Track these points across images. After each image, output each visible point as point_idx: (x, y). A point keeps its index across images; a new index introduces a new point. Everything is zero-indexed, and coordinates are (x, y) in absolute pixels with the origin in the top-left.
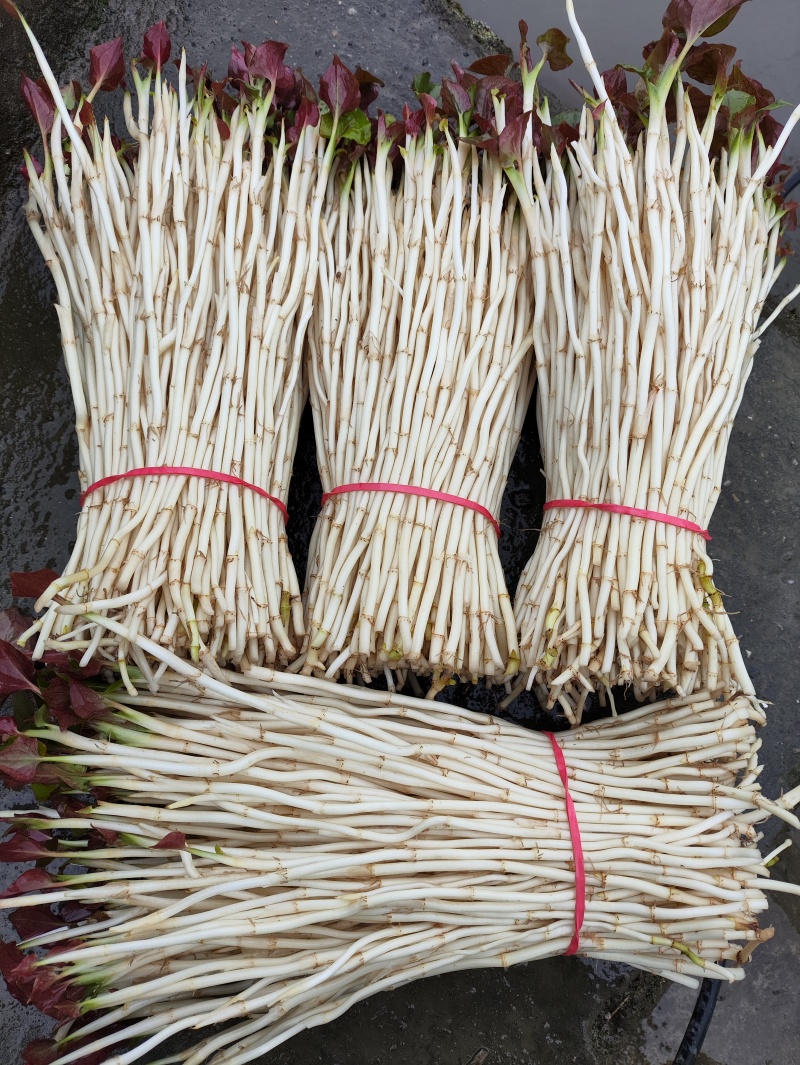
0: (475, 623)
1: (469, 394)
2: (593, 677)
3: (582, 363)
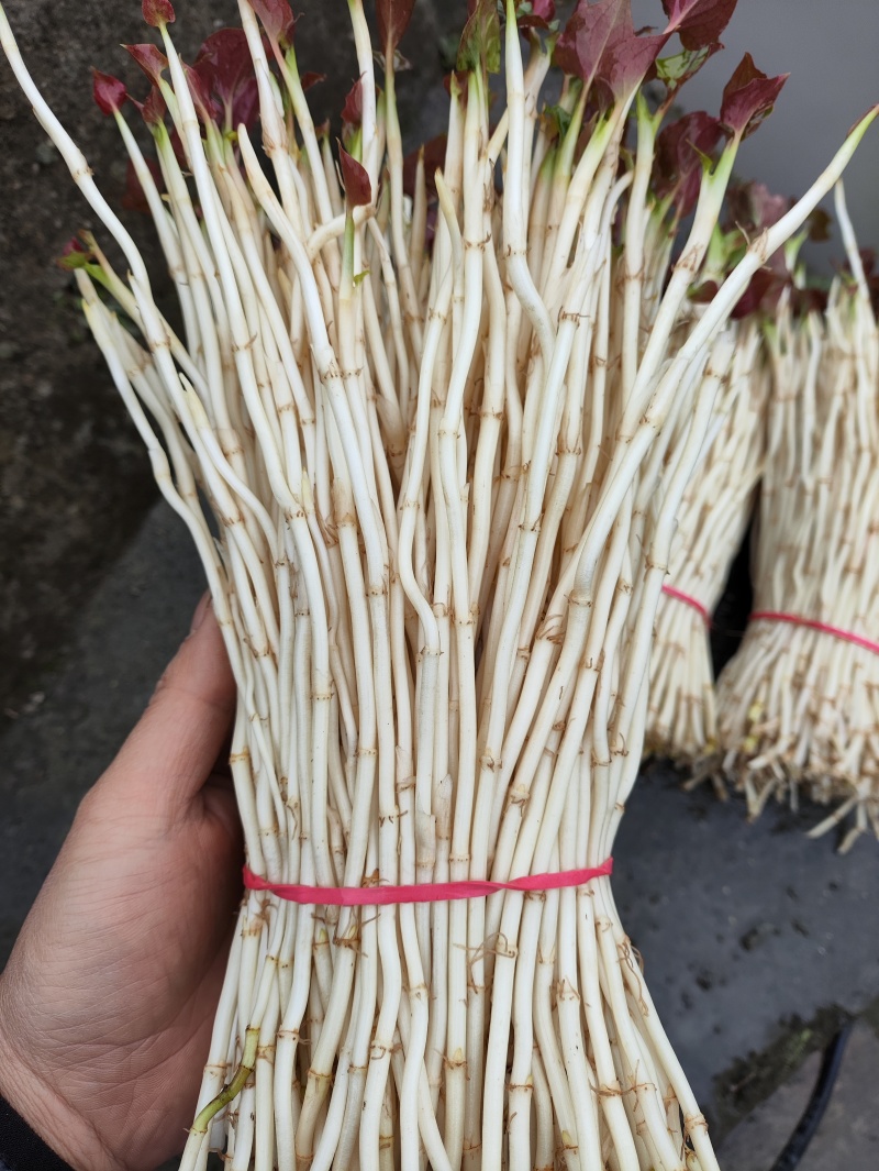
0: (683, 706)
1: (705, 510)
2: (784, 766)
3: (809, 500)
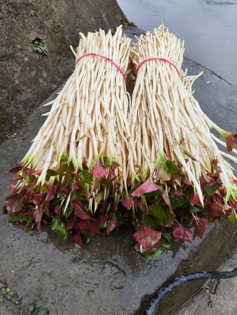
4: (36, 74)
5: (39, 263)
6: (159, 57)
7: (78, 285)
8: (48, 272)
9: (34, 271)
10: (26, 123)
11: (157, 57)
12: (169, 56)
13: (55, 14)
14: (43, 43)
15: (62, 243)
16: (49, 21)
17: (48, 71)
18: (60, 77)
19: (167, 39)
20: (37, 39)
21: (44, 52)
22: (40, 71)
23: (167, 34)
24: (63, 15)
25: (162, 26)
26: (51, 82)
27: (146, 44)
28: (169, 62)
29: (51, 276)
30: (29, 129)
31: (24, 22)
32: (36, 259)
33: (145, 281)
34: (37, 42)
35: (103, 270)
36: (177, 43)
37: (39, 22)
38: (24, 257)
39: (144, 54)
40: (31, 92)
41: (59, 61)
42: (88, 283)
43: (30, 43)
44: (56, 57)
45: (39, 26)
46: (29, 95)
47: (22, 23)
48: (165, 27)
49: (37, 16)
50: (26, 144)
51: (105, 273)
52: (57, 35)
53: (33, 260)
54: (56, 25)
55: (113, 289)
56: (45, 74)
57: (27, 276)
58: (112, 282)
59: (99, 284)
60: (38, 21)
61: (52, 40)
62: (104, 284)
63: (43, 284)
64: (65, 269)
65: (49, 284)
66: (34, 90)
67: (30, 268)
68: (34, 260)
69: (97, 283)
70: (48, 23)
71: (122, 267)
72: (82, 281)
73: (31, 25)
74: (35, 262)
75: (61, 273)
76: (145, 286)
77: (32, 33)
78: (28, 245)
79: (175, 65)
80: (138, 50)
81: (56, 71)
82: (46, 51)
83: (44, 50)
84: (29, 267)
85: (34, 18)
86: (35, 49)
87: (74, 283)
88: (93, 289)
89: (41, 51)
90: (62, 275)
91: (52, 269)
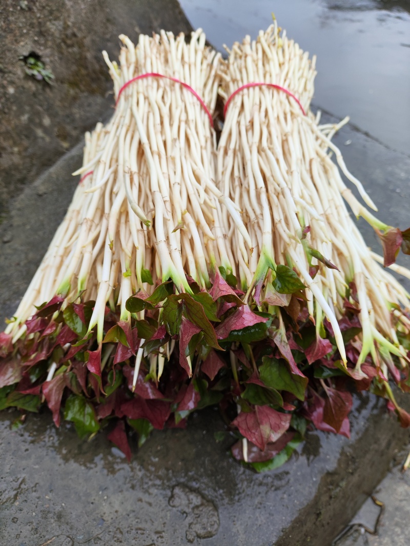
4: (31, 120)
5: (35, 491)
6: (268, 82)
7: (119, 536)
8: (56, 511)
9: (25, 510)
10: (8, 212)
11: (262, 81)
12: (285, 80)
13: (68, 10)
14: (44, 64)
15: (85, 447)
16: (56, 23)
17: (53, 116)
18: (75, 128)
19: (283, 51)
20: (33, 55)
21: (47, 79)
22: (38, 114)
23: (284, 41)
24: (83, 15)
25: (274, 27)
26: (58, 136)
27: (243, 58)
28: (285, 91)
29: (63, 520)
30: (15, 224)
31: (8, 20)
32: (29, 484)
33: (257, 519)
34: (32, 61)
35: (171, 502)
36: (301, 59)
37: (37, 24)
38: (5, 481)
39: (239, 77)
40: (19, 153)
41: (75, 98)
42: (140, 529)
43: (20, 60)
44: (68, 91)
45: (37, 30)
46: (16, 159)
47: (4, 22)
48: (281, 28)
49: (34, 12)
50: (9, 251)
51: (174, 506)
52: (70, 50)
53: (23, 486)
54: (69, 32)
55: (193, 540)
56: (47, 121)
57: (10, 521)
58: (190, 524)
59: (164, 531)
60: (35, 21)
61: (61, 59)
62: (175, 531)
63: (44, 536)
64: (92, 503)
65: (58, 536)
66: (26, 149)
67: (17, 504)
68: (26, 487)
69: (159, 529)
70: (54, 27)
71: (209, 493)
72: (129, 527)
73: (20, 27)
74: (27, 490)
75: (84, 511)
76: (257, 529)
77: (23, 41)
78: (13, 454)
79: (297, 96)
80: (228, 72)
81: (68, 116)
82: (50, 78)
83: (47, 76)
84: (14, 501)
85: (28, 14)
86: (29, 72)
87: (110, 532)
88: (151, 542)
89: (39, 77)
90: (86, 516)
91: (63, 505)
